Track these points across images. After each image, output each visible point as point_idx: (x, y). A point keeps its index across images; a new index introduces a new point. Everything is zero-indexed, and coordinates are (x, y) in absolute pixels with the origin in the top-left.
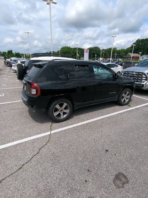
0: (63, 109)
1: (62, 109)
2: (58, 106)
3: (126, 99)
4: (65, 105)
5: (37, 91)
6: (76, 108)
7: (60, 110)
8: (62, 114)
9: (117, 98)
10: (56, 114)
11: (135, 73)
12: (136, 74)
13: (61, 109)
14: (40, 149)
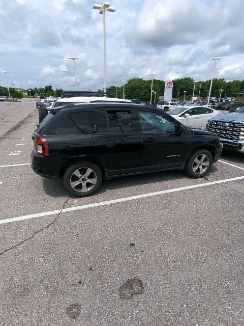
0: (87, 178)
1: (85, 178)
2: (77, 173)
3: (201, 168)
4: (89, 171)
5: (44, 149)
6: (108, 177)
7: (81, 179)
8: (84, 184)
9: (184, 165)
10: (74, 184)
11: (227, 124)
12: (229, 126)
13: (83, 177)
14: (36, 233)
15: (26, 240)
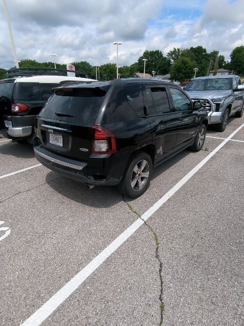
0: (141, 173)
2: (136, 169)
4: (144, 163)
7: (137, 175)
9: (193, 142)
10: (133, 184)
13: (139, 172)
14: (157, 256)
15: (160, 271)
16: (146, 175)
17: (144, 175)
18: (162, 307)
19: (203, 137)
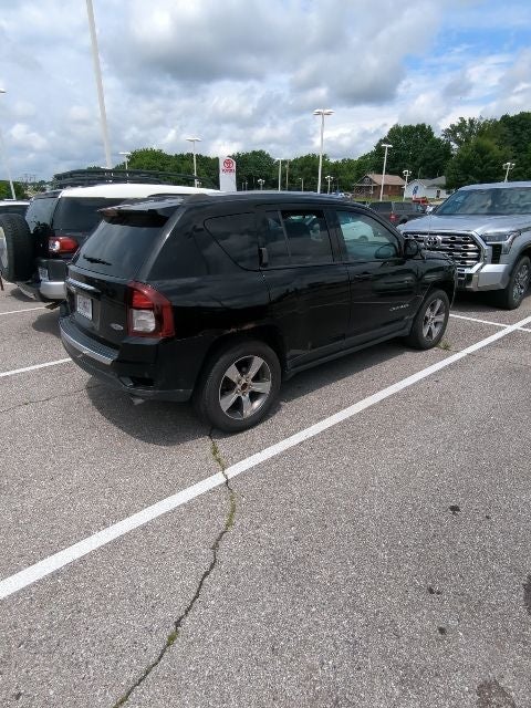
0: (250, 382)
1: (246, 382)
2: (232, 373)
3: (433, 327)
4: (257, 363)
5: (159, 319)
6: (291, 372)
7: (239, 387)
8: (245, 398)
10: (226, 403)
11: (440, 238)
12: (443, 242)
13: (244, 381)
14: (215, 547)
15: (207, 574)
16: (264, 387)
17: (257, 387)
18: (172, 639)
19: (441, 318)
